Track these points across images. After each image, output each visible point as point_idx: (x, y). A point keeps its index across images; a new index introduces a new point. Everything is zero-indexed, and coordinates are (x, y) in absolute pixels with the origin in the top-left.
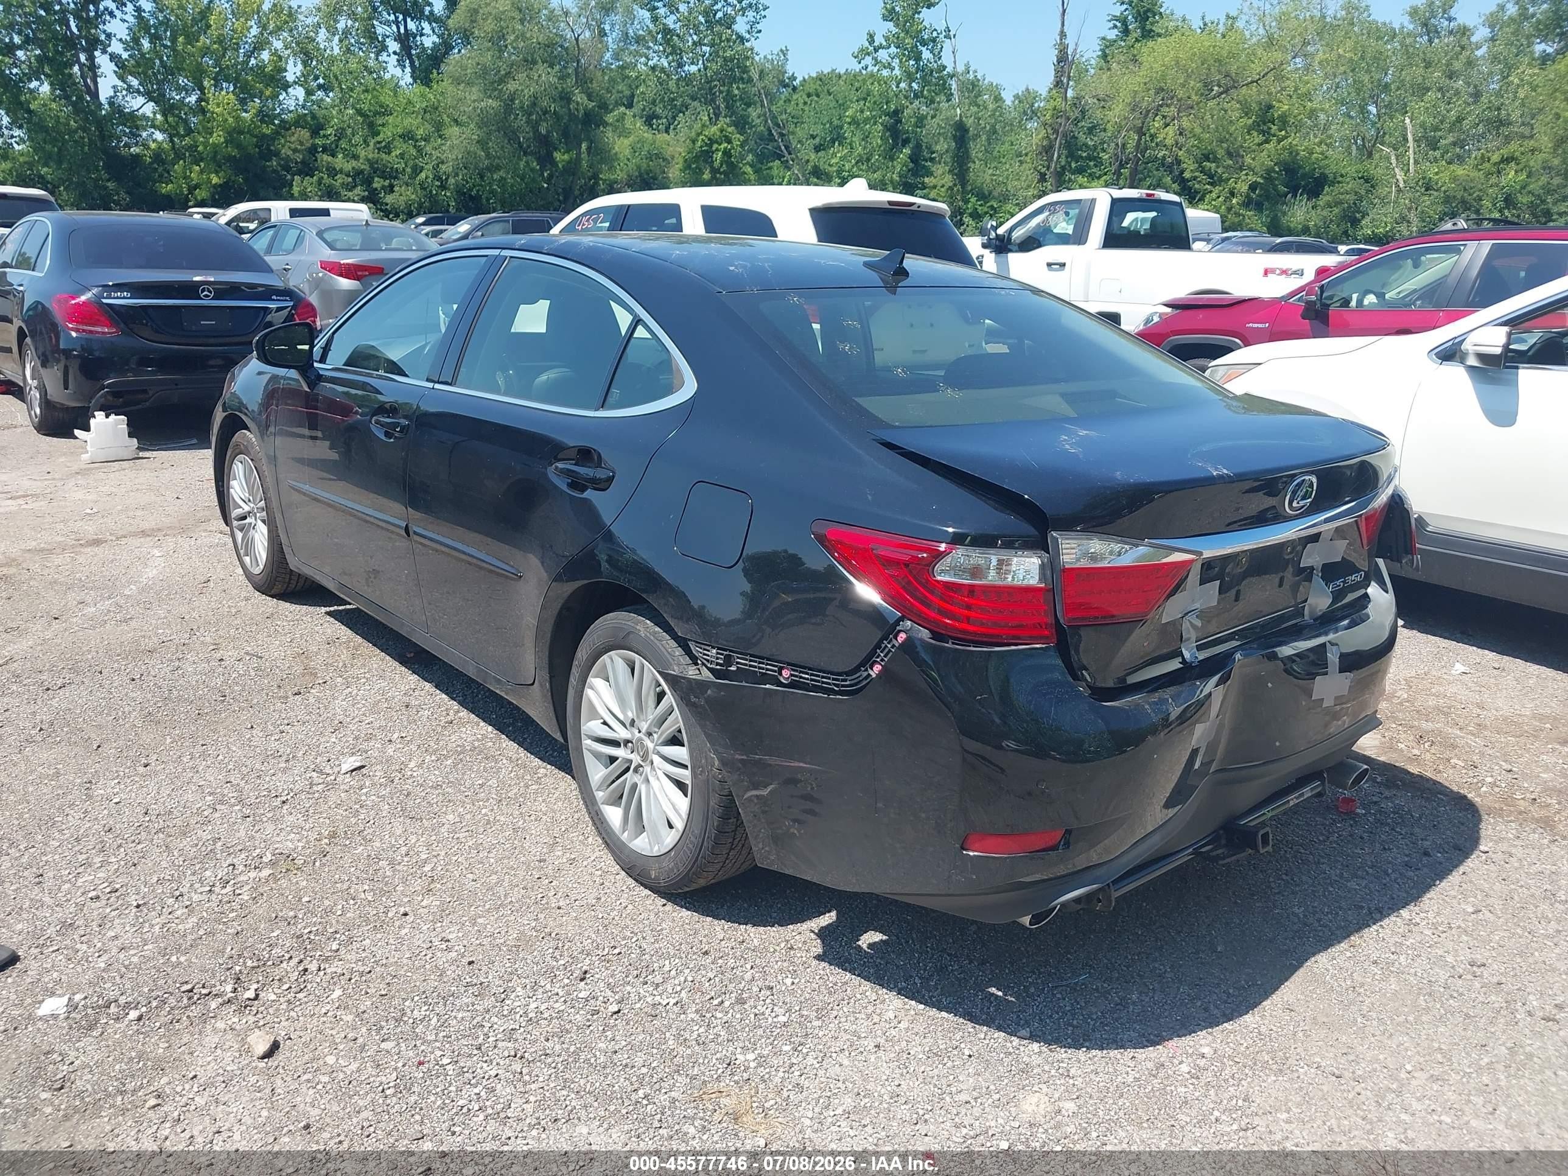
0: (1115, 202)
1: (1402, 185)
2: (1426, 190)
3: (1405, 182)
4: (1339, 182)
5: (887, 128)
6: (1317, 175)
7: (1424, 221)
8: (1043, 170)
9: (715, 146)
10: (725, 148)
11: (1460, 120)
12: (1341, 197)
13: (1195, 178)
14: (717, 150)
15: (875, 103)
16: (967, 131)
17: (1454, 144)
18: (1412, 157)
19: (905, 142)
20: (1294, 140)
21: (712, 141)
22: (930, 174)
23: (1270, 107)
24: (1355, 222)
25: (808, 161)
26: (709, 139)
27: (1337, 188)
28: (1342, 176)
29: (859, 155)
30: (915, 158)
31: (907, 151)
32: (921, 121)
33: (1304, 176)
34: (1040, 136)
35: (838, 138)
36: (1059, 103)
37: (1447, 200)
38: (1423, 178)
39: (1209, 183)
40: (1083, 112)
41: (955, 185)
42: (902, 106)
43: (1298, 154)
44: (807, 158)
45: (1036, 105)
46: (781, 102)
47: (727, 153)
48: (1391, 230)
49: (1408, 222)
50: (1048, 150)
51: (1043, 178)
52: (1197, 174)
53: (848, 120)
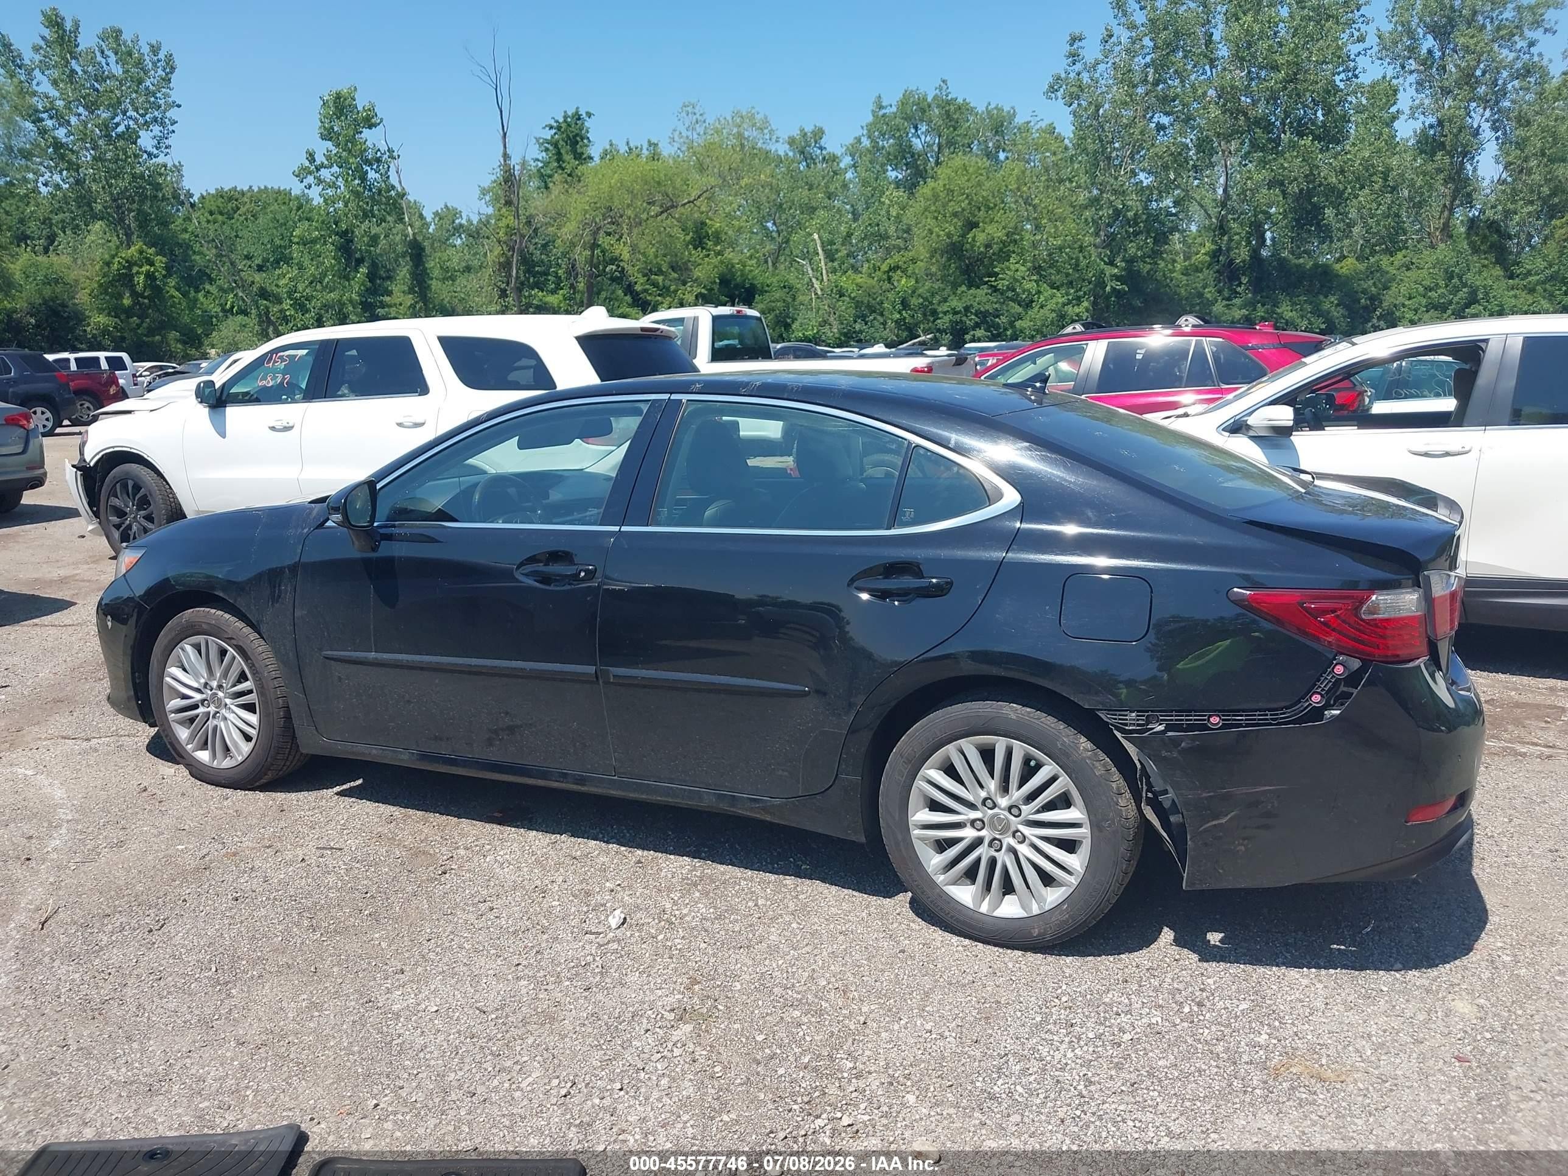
0: (715, 319)
1: (819, 292)
2: (840, 297)
3: (822, 290)
4: (766, 292)
5: (339, 248)
6: (747, 286)
7: (842, 324)
8: (503, 286)
9: (135, 269)
10: (148, 271)
11: (849, 235)
12: (773, 304)
13: (646, 291)
14: (138, 273)
15: (323, 222)
16: (423, 249)
17: (848, 255)
18: (824, 267)
19: (360, 262)
20: (729, 254)
21: (130, 264)
22: (390, 293)
23: (703, 224)
24: (787, 326)
25: (253, 283)
26: (127, 261)
27: (767, 296)
28: (768, 286)
29: (313, 275)
30: (372, 276)
31: (363, 270)
32: (374, 240)
33: (737, 286)
34: (496, 253)
35: (281, 258)
36: (511, 221)
37: (858, 304)
38: (836, 287)
39: (659, 295)
40: (536, 230)
41: (416, 302)
42: (353, 225)
43: (733, 267)
44: (251, 279)
45: (457, 221)
46: (180, 221)
47: (149, 276)
48: (817, 332)
49: (830, 325)
50: (506, 266)
51: (503, 294)
52: (647, 287)
53: (296, 240)
